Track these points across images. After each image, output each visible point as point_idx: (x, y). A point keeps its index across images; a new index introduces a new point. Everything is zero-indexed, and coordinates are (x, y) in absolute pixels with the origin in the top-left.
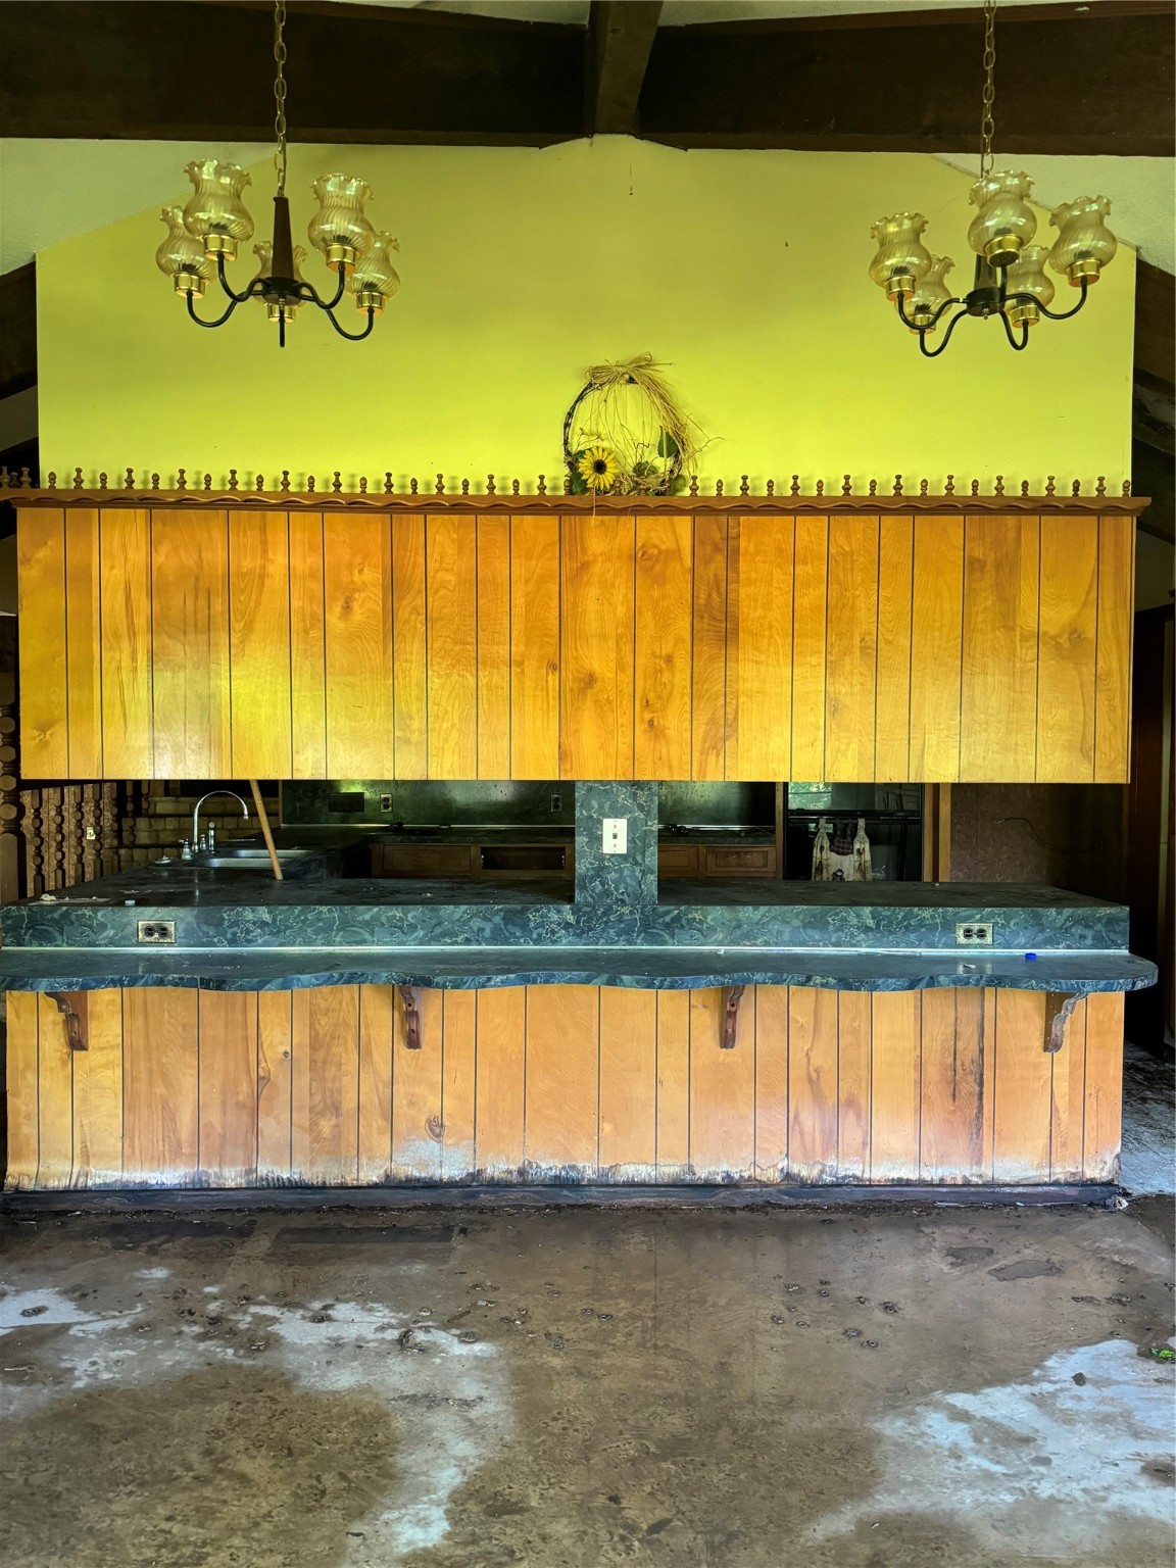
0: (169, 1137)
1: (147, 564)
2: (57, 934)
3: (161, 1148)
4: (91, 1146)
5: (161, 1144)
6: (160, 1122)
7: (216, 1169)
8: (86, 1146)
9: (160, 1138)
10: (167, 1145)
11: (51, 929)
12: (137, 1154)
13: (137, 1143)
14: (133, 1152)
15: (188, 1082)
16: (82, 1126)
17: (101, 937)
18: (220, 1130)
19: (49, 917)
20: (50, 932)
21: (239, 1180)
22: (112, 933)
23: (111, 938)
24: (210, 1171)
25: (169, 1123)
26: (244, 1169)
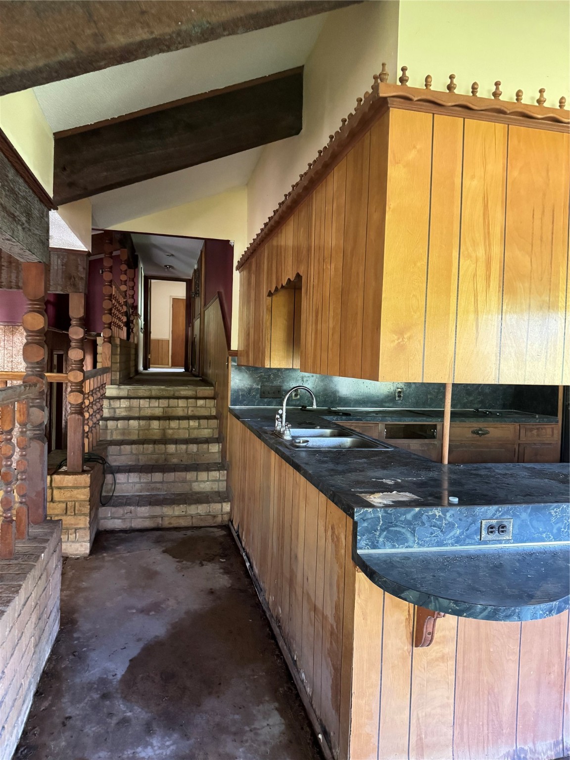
0: (493, 721)
1: (503, 178)
2: (409, 535)
3: (486, 731)
4: (426, 737)
5: (485, 728)
6: (485, 707)
7: (531, 745)
8: (421, 739)
9: (485, 721)
10: (490, 729)
11: (403, 530)
12: (465, 740)
13: (465, 729)
14: (462, 738)
15: (511, 667)
16: (418, 719)
17: (448, 537)
18: (534, 709)
19: (403, 518)
20: (402, 534)
21: (549, 752)
22: (458, 532)
23: (458, 537)
24: (526, 748)
25: (493, 708)
26: (552, 742)
